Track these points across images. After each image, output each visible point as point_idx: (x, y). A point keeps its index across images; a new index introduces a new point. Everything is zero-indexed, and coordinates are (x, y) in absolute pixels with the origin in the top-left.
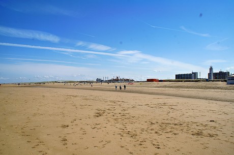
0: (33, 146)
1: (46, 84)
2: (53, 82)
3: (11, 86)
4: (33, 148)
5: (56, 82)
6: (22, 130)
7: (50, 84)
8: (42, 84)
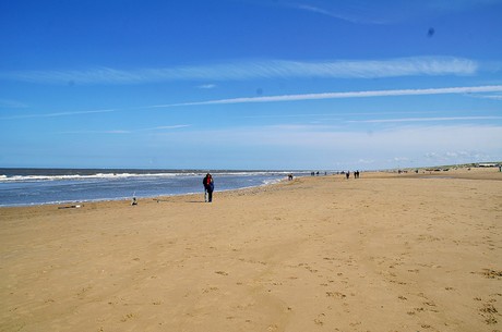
0: (411, 309)
1: (452, 171)
2: (467, 165)
3: (379, 175)
4: (410, 313)
5: (474, 165)
6: (392, 271)
7: (460, 171)
8: (442, 171)
